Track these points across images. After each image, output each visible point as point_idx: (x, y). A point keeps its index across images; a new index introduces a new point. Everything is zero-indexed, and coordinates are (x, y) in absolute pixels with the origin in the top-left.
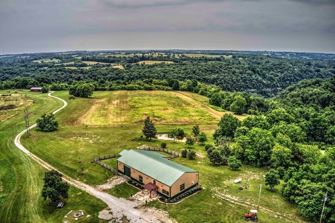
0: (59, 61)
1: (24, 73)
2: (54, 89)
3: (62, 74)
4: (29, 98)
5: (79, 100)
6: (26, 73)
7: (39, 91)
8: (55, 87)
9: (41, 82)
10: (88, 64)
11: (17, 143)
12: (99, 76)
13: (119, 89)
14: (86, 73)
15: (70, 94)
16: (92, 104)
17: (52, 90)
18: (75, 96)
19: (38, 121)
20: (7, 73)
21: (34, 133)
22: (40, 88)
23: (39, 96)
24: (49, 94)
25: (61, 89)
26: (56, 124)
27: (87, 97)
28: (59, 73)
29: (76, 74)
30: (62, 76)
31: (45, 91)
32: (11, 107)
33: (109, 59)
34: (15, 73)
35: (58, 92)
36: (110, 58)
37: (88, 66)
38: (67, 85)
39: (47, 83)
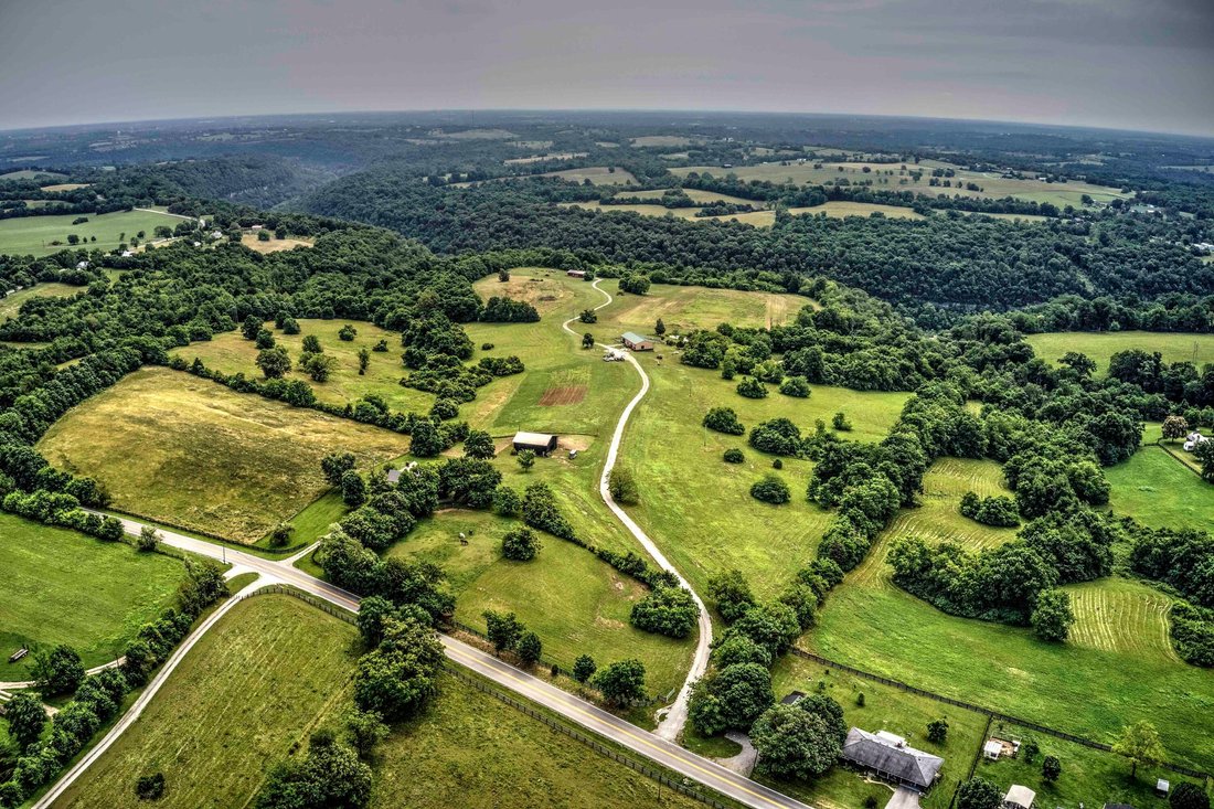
0: (628, 182)
1: (545, 218)
2: (603, 275)
3: (628, 230)
4: (568, 288)
5: (629, 297)
6: (551, 219)
7: (580, 276)
8: (605, 272)
9: (584, 259)
10: (696, 202)
11: (565, 326)
12: (701, 243)
13: (696, 284)
14: (678, 233)
15: (620, 287)
16: (639, 304)
17: (599, 276)
18: (626, 291)
19: (582, 314)
20: (507, 213)
21: (577, 323)
22: (583, 273)
23: (581, 285)
24: (594, 284)
25: (613, 276)
26: (595, 318)
27: (640, 294)
28: (620, 227)
29: (656, 233)
30: (627, 235)
31: (588, 279)
32: (551, 298)
33: (751, 191)
34: (526, 217)
35: (607, 280)
36: (754, 188)
37: (695, 206)
38: (623, 269)
39: (592, 262)
